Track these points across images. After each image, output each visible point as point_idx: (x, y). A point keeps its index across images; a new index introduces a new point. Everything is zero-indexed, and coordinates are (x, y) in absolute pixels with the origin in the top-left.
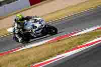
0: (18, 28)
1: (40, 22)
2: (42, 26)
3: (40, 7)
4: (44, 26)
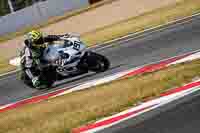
1: (76, 45)
2: (80, 53)
4: (83, 54)
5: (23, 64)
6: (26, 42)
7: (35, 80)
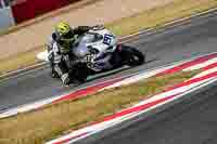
0: (59, 53)
1: (106, 39)
2: (111, 48)
5: (52, 59)
6: (54, 36)
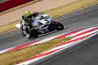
3: (7, 14)
7: (28, 36)
